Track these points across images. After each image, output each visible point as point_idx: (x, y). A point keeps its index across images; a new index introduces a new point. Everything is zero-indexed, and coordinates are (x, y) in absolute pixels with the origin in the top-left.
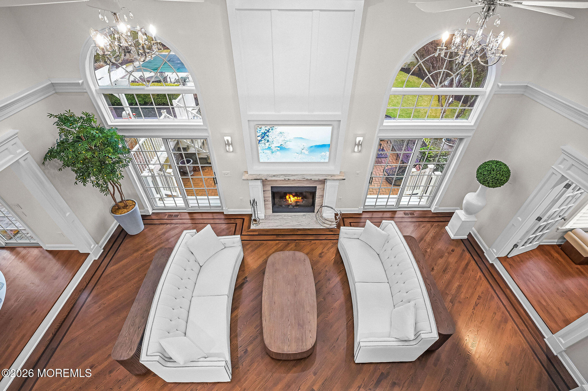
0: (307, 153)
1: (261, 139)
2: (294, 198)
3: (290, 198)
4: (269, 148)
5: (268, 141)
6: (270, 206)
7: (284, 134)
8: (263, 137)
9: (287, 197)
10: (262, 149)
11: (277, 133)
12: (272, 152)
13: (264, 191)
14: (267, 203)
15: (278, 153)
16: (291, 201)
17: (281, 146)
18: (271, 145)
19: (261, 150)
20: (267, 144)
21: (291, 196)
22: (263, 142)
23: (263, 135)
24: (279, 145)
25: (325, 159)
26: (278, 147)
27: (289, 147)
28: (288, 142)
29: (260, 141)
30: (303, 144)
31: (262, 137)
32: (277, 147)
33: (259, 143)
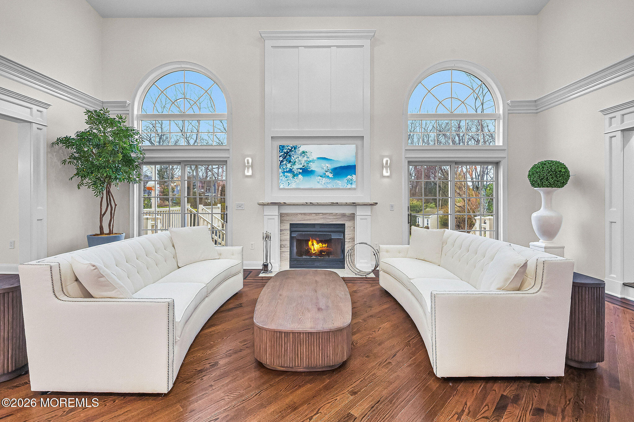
0: (331, 175)
1: (283, 159)
2: (318, 245)
3: (313, 245)
4: (291, 171)
5: (290, 162)
6: (287, 255)
7: (307, 153)
9: (310, 243)
10: (283, 171)
11: (300, 152)
12: (294, 176)
13: (281, 230)
14: (283, 249)
15: (300, 176)
16: (314, 250)
17: (304, 167)
18: (293, 167)
19: (282, 173)
20: (289, 166)
21: (315, 242)
22: (284, 163)
23: (286, 155)
24: (301, 166)
25: (351, 184)
26: (300, 169)
27: (312, 169)
28: (311, 163)
29: (282, 161)
30: (327, 165)
31: (284, 157)
32: (299, 169)
33: (280, 164)
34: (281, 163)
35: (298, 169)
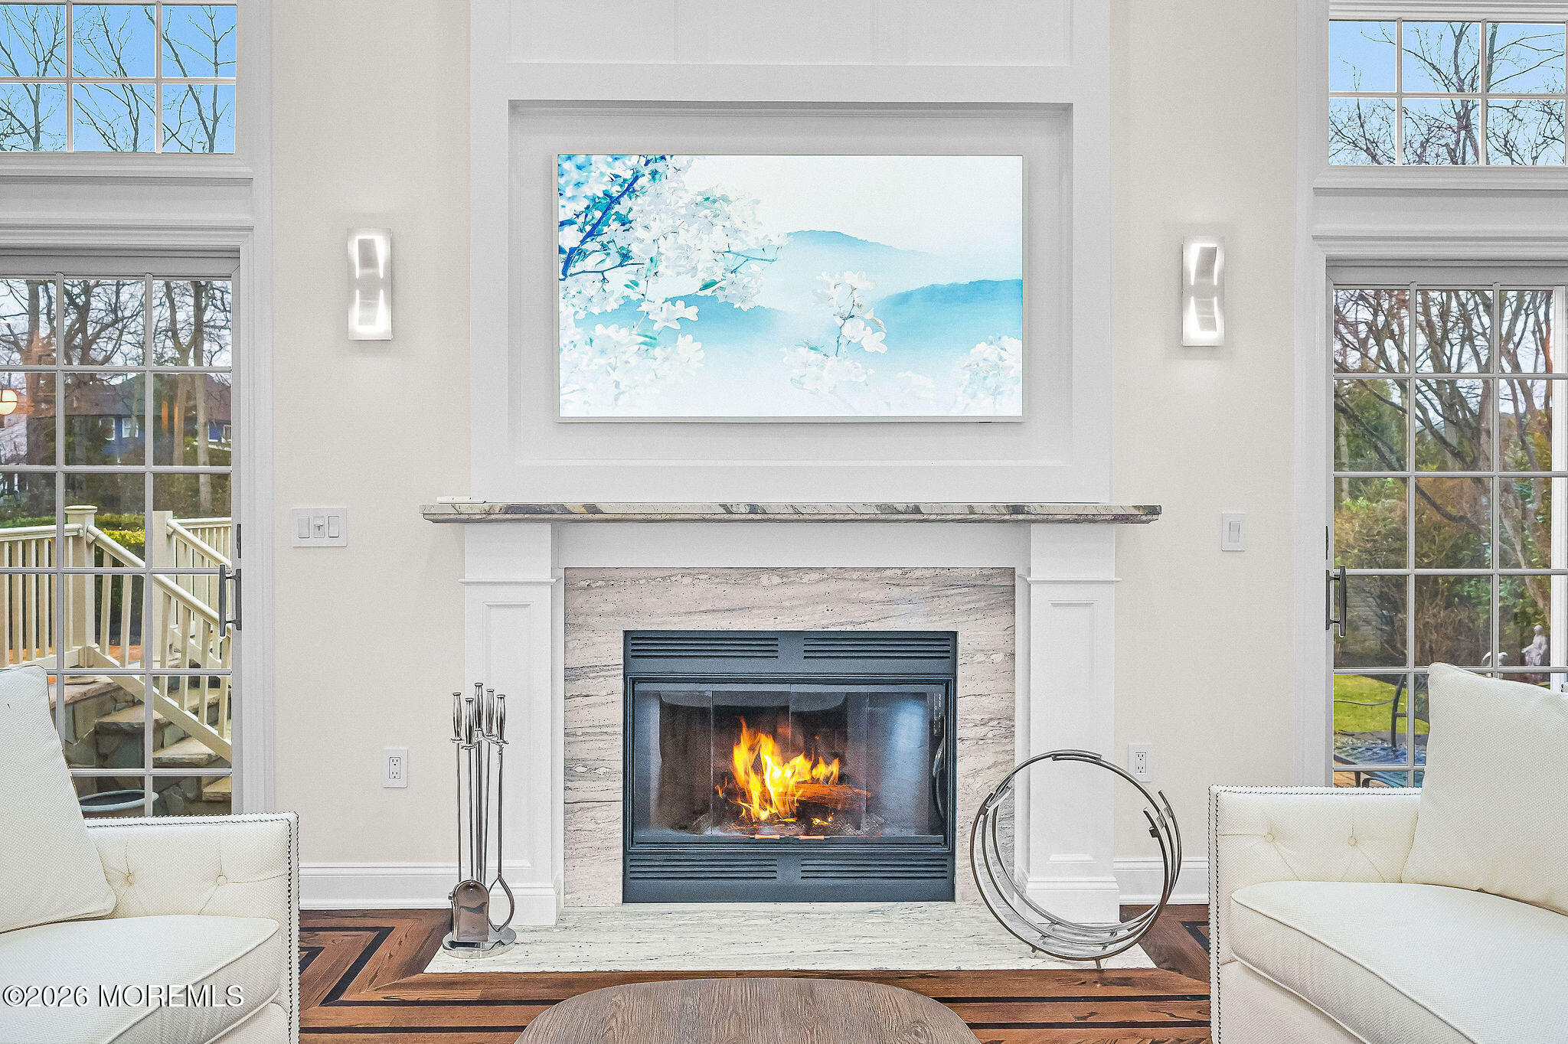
0: (873, 342)
1: (583, 242)
2: (788, 772)
3: (757, 767)
4: (630, 310)
5: (625, 256)
6: (610, 821)
7: (728, 209)
8: (595, 226)
9: (741, 757)
10: (582, 314)
11: (687, 198)
12: (651, 341)
13: (571, 675)
14: (586, 789)
15: (686, 344)
16: (766, 799)
17: (708, 292)
18: (642, 288)
19: (578, 323)
20: (619, 278)
21: (768, 749)
22: (590, 263)
23: (598, 214)
24: (692, 286)
25: (996, 392)
26: (689, 300)
27: (758, 301)
28: (755, 267)
29: (572, 256)
30: (851, 278)
31: (588, 228)
32: (680, 304)
33: (564, 273)
34: (568, 262)
35: (673, 301)
